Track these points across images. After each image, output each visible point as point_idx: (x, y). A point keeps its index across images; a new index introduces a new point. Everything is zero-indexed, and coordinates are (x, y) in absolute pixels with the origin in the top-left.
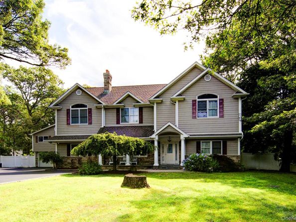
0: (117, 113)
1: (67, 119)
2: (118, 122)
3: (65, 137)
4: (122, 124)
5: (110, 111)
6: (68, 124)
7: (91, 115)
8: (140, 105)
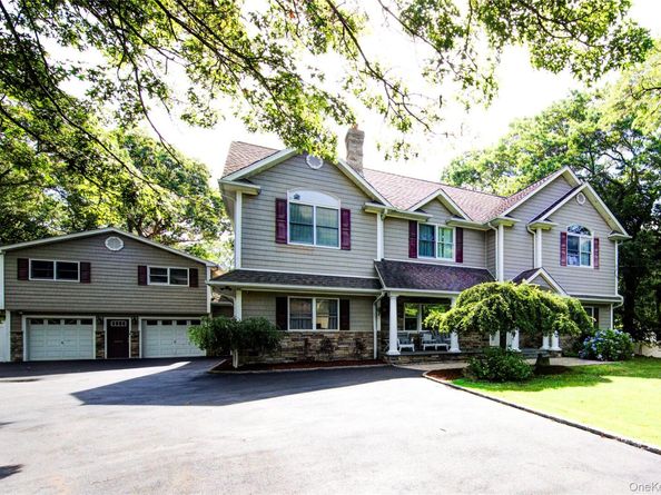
0: (410, 231)
1: (277, 227)
2: (413, 254)
3: (267, 277)
4: (421, 259)
5: (396, 225)
6: (280, 239)
7: (349, 227)
8: (462, 224)
